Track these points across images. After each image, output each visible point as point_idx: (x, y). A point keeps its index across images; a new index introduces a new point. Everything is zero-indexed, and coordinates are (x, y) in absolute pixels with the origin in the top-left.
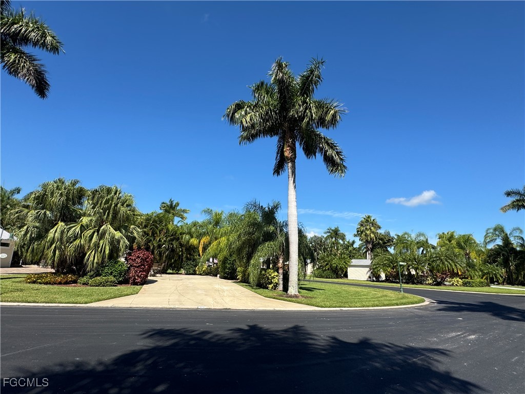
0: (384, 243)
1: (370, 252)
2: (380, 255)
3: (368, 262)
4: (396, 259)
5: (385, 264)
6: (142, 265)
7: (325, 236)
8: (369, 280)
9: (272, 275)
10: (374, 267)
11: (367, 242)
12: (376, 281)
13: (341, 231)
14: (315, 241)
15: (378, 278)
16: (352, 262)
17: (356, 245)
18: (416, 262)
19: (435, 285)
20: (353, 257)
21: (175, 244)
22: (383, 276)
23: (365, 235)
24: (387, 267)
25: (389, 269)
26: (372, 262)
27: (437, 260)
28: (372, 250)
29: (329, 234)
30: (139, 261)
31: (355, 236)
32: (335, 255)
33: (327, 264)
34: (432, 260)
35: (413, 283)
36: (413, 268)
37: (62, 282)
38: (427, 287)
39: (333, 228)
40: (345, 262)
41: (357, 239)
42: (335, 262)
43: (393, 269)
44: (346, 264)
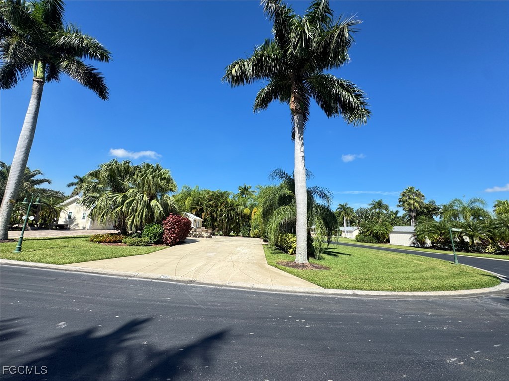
0: (429, 211)
1: (413, 220)
2: (424, 222)
3: (411, 228)
4: (445, 226)
5: (431, 230)
6: (172, 228)
7: (370, 207)
8: (412, 245)
9: (292, 240)
10: (418, 233)
11: (410, 210)
12: (421, 247)
13: (384, 203)
14: (361, 212)
15: (423, 244)
16: (394, 229)
17: (400, 215)
18: (471, 228)
19: (498, 254)
20: (396, 224)
21: (232, 213)
22: (429, 242)
23: (408, 205)
24: (434, 233)
25: (436, 236)
26: (416, 229)
27: (502, 226)
28: (415, 218)
29: (373, 206)
30: (170, 225)
31: (399, 206)
32: (377, 222)
33: (368, 230)
34: (494, 226)
35: (467, 251)
36: (466, 235)
37: (112, 241)
38: (488, 255)
39: (377, 201)
40: (386, 229)
41: (400, 209)
42: (376, 228)
43: (441, 236)
44: (388, 230)
